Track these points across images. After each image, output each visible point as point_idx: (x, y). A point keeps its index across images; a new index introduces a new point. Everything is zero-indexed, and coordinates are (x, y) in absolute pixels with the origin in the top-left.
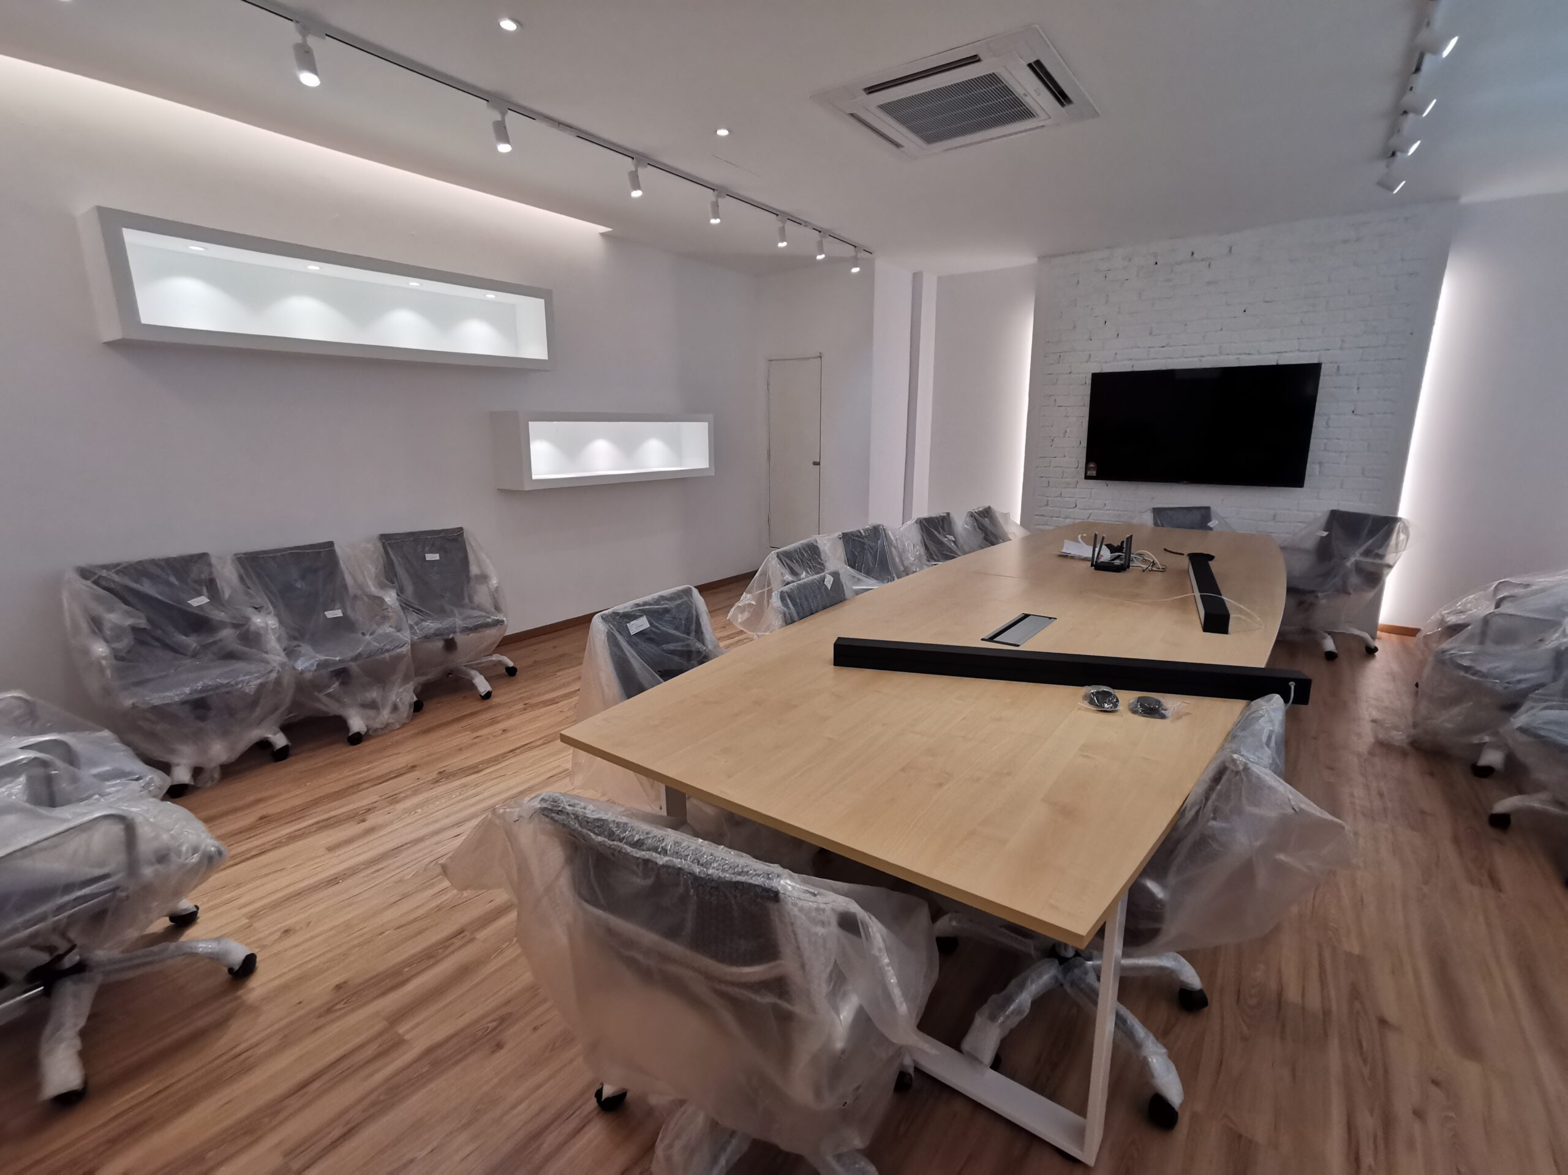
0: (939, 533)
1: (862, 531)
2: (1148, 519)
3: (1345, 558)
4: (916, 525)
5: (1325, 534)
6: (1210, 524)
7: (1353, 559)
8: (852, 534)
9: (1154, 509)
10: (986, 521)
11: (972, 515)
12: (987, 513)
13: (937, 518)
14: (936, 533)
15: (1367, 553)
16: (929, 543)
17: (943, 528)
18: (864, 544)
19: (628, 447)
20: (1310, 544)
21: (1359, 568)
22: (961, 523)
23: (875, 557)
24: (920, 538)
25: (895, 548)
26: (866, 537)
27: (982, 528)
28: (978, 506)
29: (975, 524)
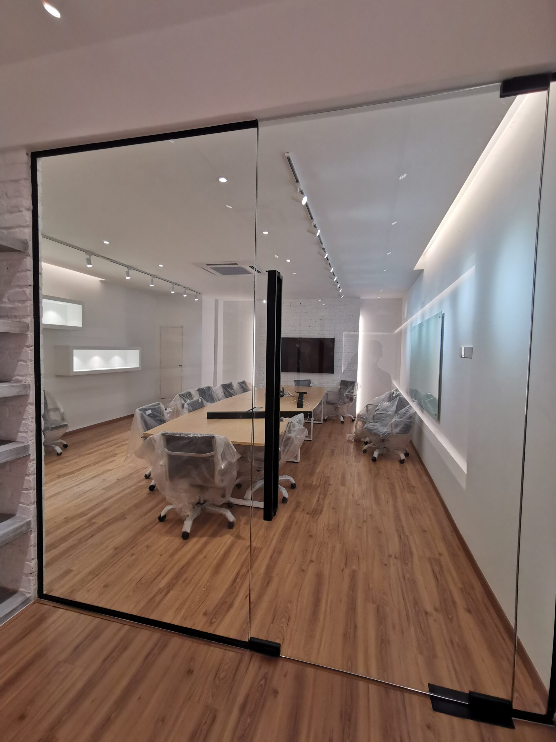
0: (229, 389)
1: (204, 388)
2: (293, 384)
3: (343, 394)
4: (221, 386)
5: (340, 387)
6: (311, 385)
7: (345, 394)
8: (201, 389)
9: (295, 380)
10: (243, 385)
11: (239, 383)
12: (244, 382)
13: (228, 384)
14: (228, 389)
15: (349, 392)
16: (225, 392)
17: (230, 387)
18: (205, 392)
19: (107, 360)
20: (336, 390)
21: (347, 396)
22: (236, 386)
23: (209, 396)
24: (223, 391)
25: (215, 393)
26: (206, 390)
27: (242, 387)
28: (241, 380)
29: (240, 386)
